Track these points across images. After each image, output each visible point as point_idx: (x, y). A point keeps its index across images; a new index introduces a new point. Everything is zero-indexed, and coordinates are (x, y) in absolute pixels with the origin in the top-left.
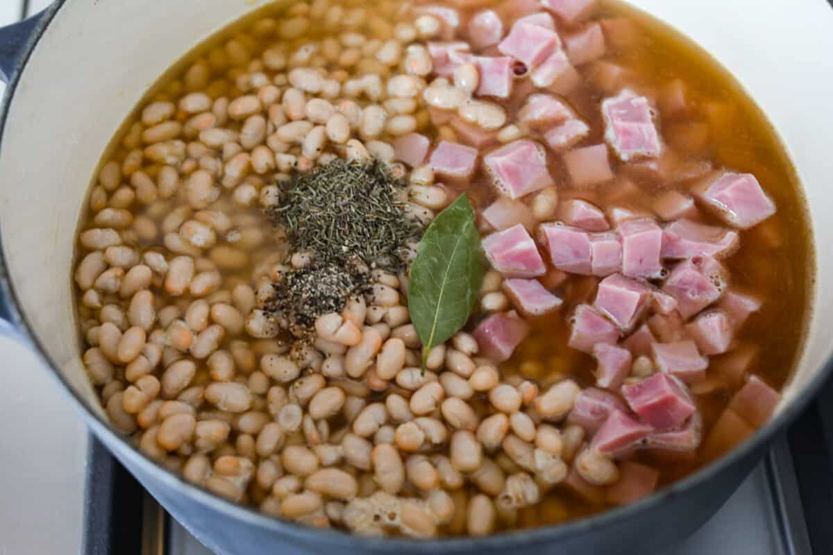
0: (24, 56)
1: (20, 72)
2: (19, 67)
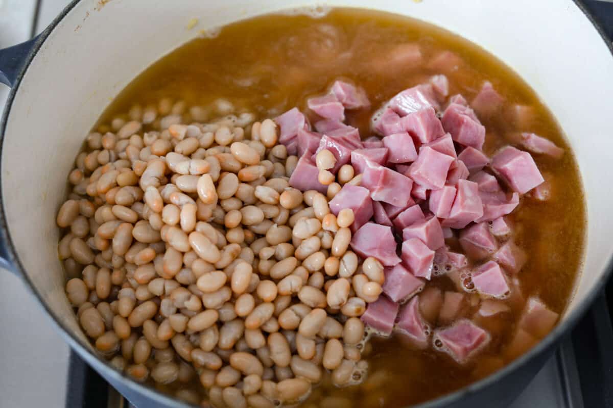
0: (23, 69)
1: (20, 80)
2: (19, 76)
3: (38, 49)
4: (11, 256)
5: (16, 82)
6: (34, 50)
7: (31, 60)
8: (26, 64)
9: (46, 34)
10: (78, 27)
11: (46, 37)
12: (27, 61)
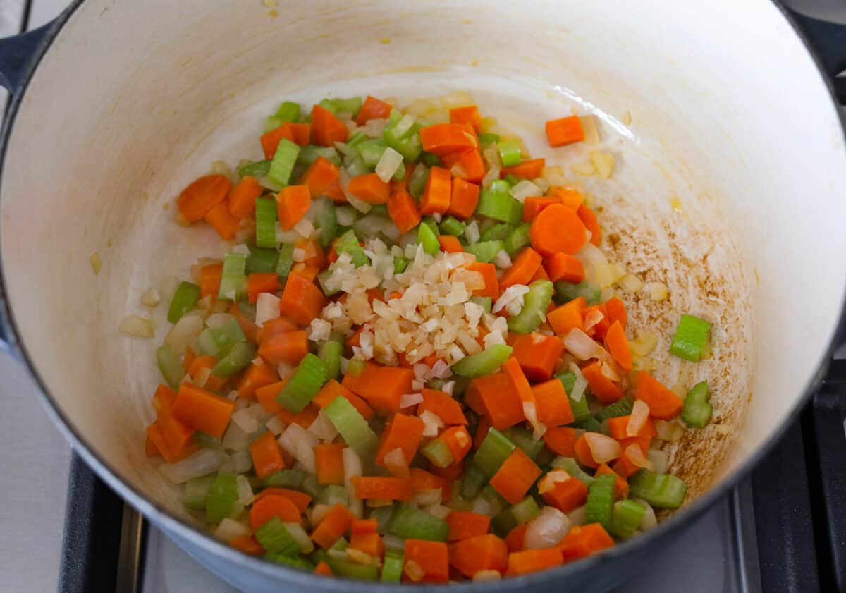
0: (29, 71)
1: (25, 87)
2: (24, 81)
3: (50, 43)
4: (11, 338)
5: (20, 89)
6: (45, 44)
7: (40, 58)
8: (33, 64)
9: (61, 21)
10: (106, 9)
11: (61, 26)
12: (35, 59)
